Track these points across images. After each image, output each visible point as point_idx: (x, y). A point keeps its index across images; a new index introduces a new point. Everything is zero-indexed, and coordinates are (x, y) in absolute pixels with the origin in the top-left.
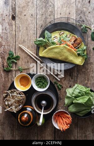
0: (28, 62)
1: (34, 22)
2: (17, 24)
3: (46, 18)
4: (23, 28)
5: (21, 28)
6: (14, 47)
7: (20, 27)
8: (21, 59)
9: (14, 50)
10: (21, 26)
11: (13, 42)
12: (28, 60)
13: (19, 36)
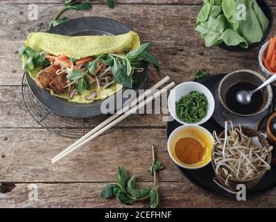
0: (136, 149)
1: (24, 135)
2: (24, 178)
3: (19, 105)
4: (39, 162)
5: (39, 167)
6: (92, 185)
7: (34, 170)
8: (128, 168)
9: (100, 186)
10: (31, 168)
11: (76, 187)
12: (130, 150)
13: (60, 173)
